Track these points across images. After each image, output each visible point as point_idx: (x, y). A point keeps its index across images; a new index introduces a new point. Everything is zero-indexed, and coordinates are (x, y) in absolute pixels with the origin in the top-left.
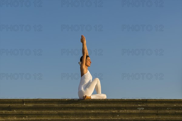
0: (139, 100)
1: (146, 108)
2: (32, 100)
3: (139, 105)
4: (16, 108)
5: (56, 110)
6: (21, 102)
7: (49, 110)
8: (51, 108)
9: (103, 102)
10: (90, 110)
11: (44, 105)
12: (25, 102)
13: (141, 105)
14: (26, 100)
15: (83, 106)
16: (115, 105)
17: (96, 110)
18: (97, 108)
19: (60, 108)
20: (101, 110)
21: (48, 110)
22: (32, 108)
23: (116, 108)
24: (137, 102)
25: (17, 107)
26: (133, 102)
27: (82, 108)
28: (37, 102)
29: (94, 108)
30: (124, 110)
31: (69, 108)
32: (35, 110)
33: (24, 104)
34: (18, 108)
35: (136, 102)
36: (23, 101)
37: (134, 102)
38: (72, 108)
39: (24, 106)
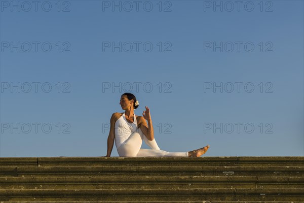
0: (226, 158)
1: (238, 171)
2: (51, 158)
3: (226, 167)
4: (26, 172)
5: (88, 175)
6: (35, 162)
7: (77, 175)
8: (80, 172)
9: (164, 161)
10: (143, 175)
11: (69, 167)
12: (40, 162)
13: (229, 167)
14: (42, 158)
15: (132, 169)
16: (185, 167)
17: (153, 175)
18: (155, 172)
19: (94, 172)
20: (161, 175)
21: (75, 175)
22: (51, 172)
23: (186, 172)
24: (222, 161)
25: (28, 170)
26: (215, 161)
27: (131, 172)
28: (60, 162)
29: (150, 172)
30: (200, 175)
31: (109, 172)
32: (56, 175)
33: (39, 166)
34: (29, 172)
35: (220, 161)
36: (38, 161)
37: (217, 161)
38: (114, 172)
39: (39, 168)
